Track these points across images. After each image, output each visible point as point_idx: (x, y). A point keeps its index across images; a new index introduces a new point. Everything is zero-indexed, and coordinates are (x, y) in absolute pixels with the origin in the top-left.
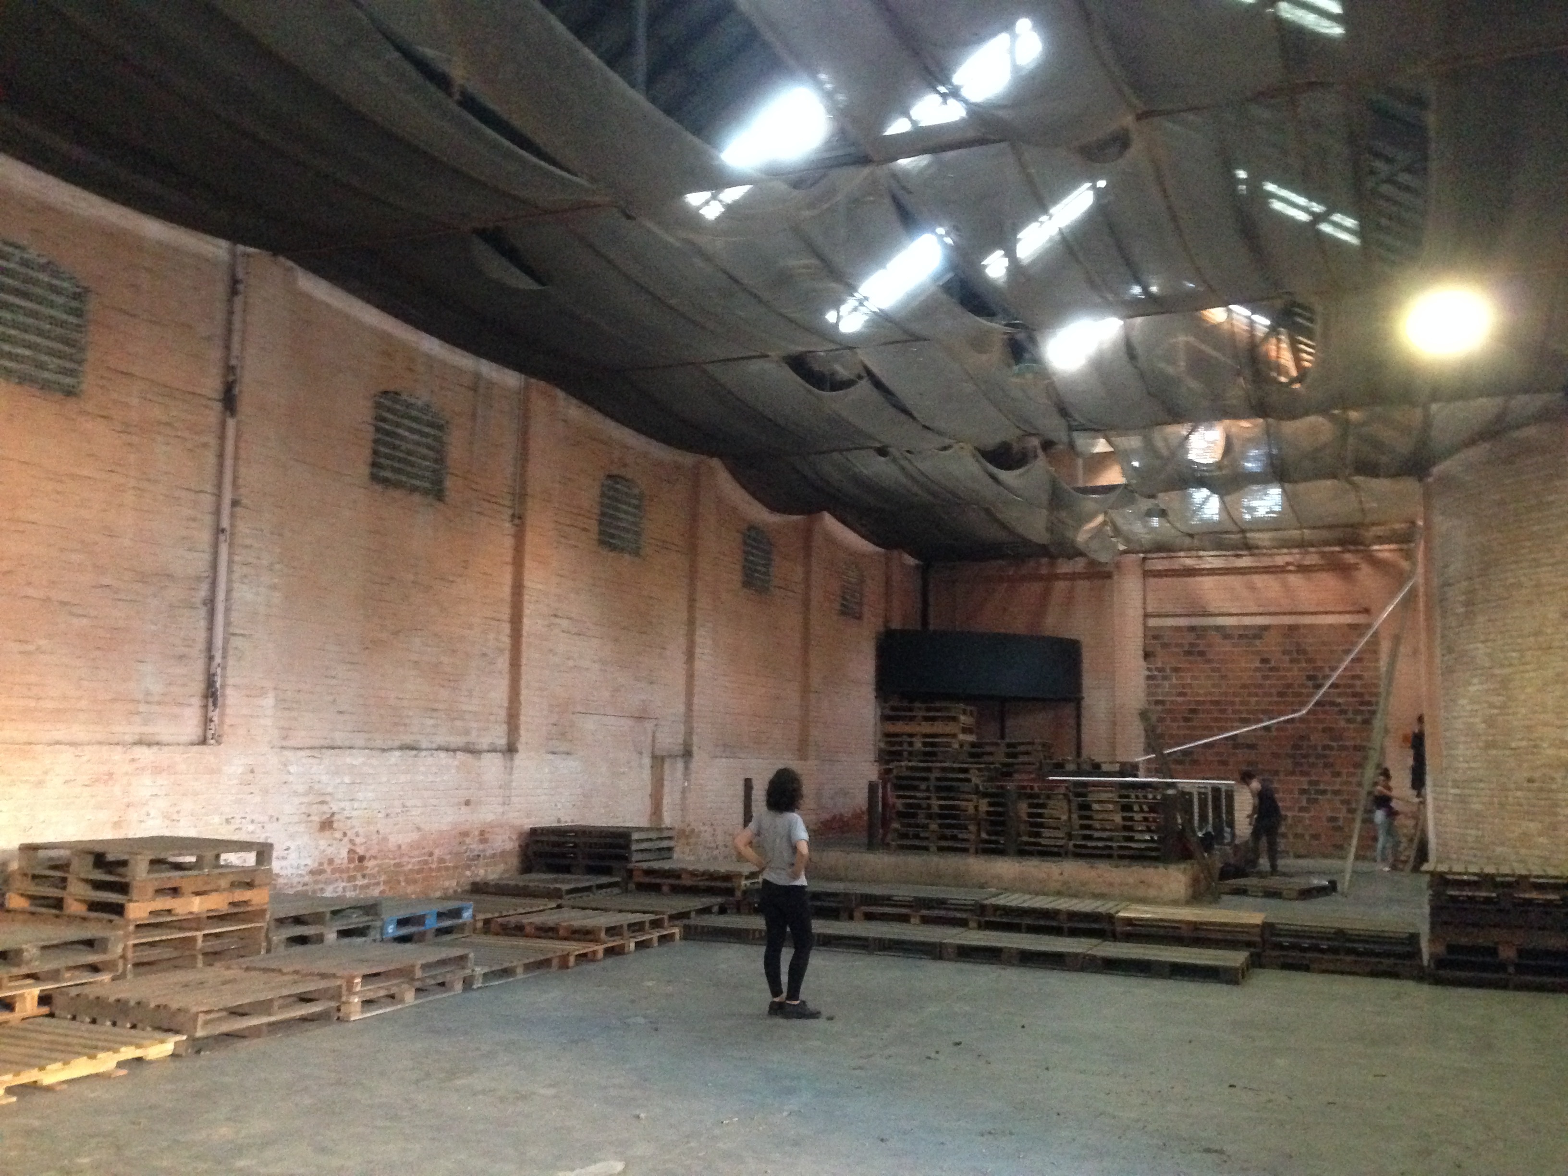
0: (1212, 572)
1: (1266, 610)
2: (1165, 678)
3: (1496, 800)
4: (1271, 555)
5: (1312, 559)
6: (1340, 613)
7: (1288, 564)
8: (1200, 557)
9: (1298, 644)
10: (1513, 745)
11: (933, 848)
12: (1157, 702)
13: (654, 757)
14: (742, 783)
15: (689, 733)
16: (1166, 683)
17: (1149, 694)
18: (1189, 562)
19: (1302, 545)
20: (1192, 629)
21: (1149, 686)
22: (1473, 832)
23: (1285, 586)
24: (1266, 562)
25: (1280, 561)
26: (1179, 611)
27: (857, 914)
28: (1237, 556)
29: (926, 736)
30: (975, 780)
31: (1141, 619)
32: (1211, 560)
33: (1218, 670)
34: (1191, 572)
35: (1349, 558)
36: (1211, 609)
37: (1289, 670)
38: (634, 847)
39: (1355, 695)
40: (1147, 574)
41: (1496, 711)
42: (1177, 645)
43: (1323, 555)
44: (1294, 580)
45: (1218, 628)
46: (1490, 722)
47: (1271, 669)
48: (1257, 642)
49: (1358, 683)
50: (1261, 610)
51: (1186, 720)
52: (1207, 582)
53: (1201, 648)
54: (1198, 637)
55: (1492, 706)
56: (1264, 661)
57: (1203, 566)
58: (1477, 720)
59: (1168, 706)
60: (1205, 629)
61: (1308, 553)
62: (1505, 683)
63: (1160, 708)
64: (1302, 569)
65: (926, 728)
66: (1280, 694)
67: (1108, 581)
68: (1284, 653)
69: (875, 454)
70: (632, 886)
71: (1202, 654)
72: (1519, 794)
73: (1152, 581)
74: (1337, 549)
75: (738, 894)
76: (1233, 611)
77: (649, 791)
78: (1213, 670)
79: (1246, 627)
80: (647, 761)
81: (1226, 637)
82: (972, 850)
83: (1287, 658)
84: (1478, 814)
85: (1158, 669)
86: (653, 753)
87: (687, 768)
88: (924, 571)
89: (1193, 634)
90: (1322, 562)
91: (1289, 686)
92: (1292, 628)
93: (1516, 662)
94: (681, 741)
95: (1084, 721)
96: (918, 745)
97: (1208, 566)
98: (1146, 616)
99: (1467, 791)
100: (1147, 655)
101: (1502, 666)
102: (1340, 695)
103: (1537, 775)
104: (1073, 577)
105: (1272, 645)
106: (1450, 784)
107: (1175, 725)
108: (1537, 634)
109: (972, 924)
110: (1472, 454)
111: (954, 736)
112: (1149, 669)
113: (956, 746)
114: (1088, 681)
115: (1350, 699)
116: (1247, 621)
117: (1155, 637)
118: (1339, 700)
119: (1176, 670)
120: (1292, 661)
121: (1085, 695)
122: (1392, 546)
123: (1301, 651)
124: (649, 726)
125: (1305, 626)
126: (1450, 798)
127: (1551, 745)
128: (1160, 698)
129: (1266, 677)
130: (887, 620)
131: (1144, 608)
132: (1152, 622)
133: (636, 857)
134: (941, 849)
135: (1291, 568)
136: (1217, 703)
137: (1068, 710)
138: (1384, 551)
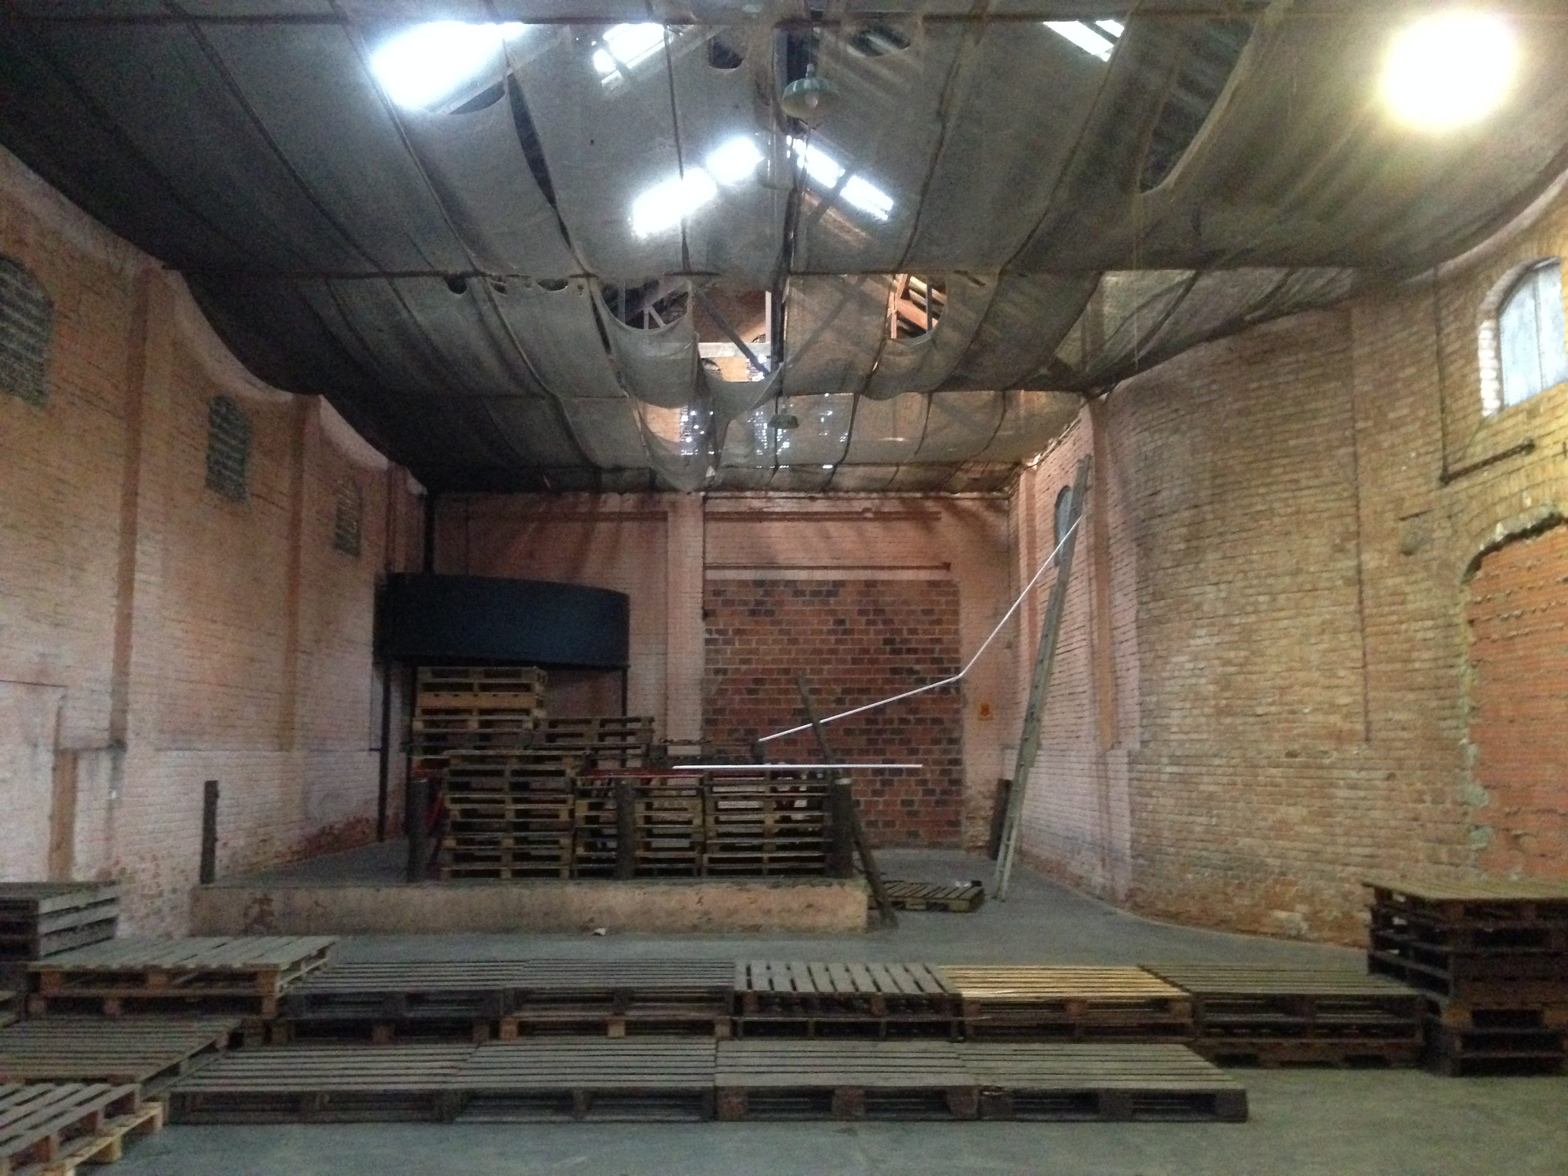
0: (783, 517)
1: (841, 562)
2: (727, 642)
3: (1239, 779)
4: (849, 499)
5: (891, 506)
6: (918, 568)
7: (866, 510)
8: (770, 499)
9: (876, 602)
10: (1259, 710)
11: (506, 874)
12: (717, 672)
13: (59, 752)
14: (201, 789)
15: (121, 709)
16: (729, 649)
17: (708, 661)
18: (757, 504)
19: (884, 488)
20: (760, 583)
21: (708, 652)
22: (1204, 820)
23: (861, 534)
24: (843, 507)
25: (858, 506)
26: (744, 561)
27: (508, 1027)
28: (812, 499)
29: (483, 712)
30: (570, 773)
31: (701, 569)
32: (782, 503)
33: (788, 632)
34: (759, 516)
35: (931, 506)
36: (781, 560)
37: (866, 632)
38: (44, 928)
39: (934, 661)
40: (708, 517)
41: (1232, 669)
42: (745, 603)
43: (903, 500)
44: (873, 529)
45: (789, 583)
46: (1224, 683)
47: (845, 632)
48: (832, 600)
49: (937, 647)
50: (835, 563)
51: (751, 692)
52: (776, 528)
53: (769, 607)
54: (767, 593)
55: (1228, 662)
56: (841, 622)
57: (771, 510)
58: (1203, 681)
59: (729, 676)
60: (774, 583)
61: (886, 498)
62: (1247, 635)
63: (720, 678)
64: (881, 517)
65: (486, 700)
66: (854, 661)
67: (660, 525)
68: (862, 613)
69: (445, 287)
70: (37, 1005)
71: (770, 613)
72: (1273, 771)
73: (712, 526)
74: (918, 495)
75: (269, 1008)
76: (806, 563)
77: (47, 809)
78: (781, 632)
79: (820, 583)
80: (46, 758)
81: (798, 593)
82: (566, 873)
83: (864, 619)
84: (1211, 796)
85: (719, 632)
86: (56, 743)
87: (116, 769)
88: (429, 503)
89: (761, 591)
90: (900, 509)
91: (866, 651)
92: (870, 584)
93: (1263, 607)
94: (106, 724)
95: (630, 695)
96: (473, 724)
97: (778, 510)
98: (706, 567)
99: (1193, 770)
100: (706, 615)
101: (1244, 613)
102: (918, 661)
103: (1296, 747)
104: (620, 517)
105: (847, 603)
106: (1165, 760)
107: (737, 698)
108: (1297, 572)
109: (722, 1030)
110: (1203, 353)
111: (527, 712)
112: (709, 631)
113: (530, 725)
114: (635, 646)
115: (928, 666)
116: (819, 575)
117: (717, 593)
118: (917, 667)
119: (738, 632)
120: (869, 623)
121: (631, 662)
122: (975, 494)
123: (879, 612)
124: (52, 698)
125: (883, 582)
126: (1165, 777)
127: (1315, 710)
128: (720, 666)
129: (838, 642)
130: (388, 564)
131: (704, 558)
132: (711, 575)
133: (45, 946)
134: (519, 874)
135: (869, 515)
136: (787, 671)
137: (609, 682)
138: (967, 500)
